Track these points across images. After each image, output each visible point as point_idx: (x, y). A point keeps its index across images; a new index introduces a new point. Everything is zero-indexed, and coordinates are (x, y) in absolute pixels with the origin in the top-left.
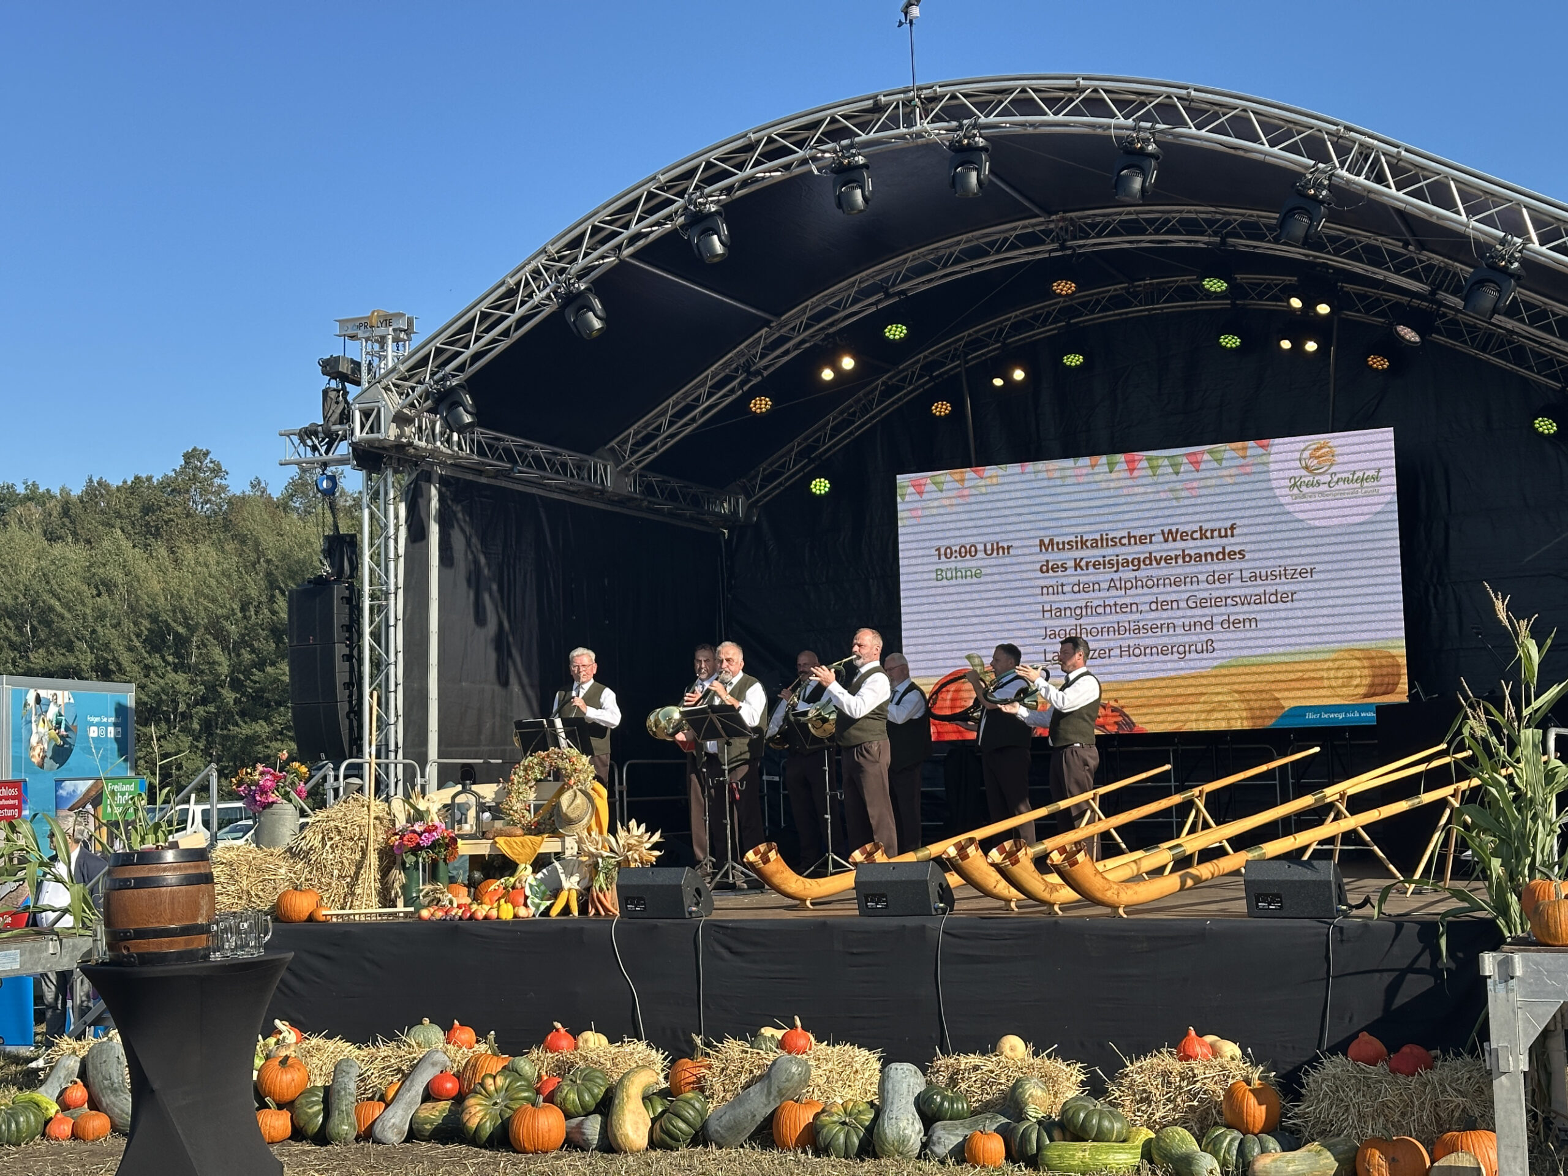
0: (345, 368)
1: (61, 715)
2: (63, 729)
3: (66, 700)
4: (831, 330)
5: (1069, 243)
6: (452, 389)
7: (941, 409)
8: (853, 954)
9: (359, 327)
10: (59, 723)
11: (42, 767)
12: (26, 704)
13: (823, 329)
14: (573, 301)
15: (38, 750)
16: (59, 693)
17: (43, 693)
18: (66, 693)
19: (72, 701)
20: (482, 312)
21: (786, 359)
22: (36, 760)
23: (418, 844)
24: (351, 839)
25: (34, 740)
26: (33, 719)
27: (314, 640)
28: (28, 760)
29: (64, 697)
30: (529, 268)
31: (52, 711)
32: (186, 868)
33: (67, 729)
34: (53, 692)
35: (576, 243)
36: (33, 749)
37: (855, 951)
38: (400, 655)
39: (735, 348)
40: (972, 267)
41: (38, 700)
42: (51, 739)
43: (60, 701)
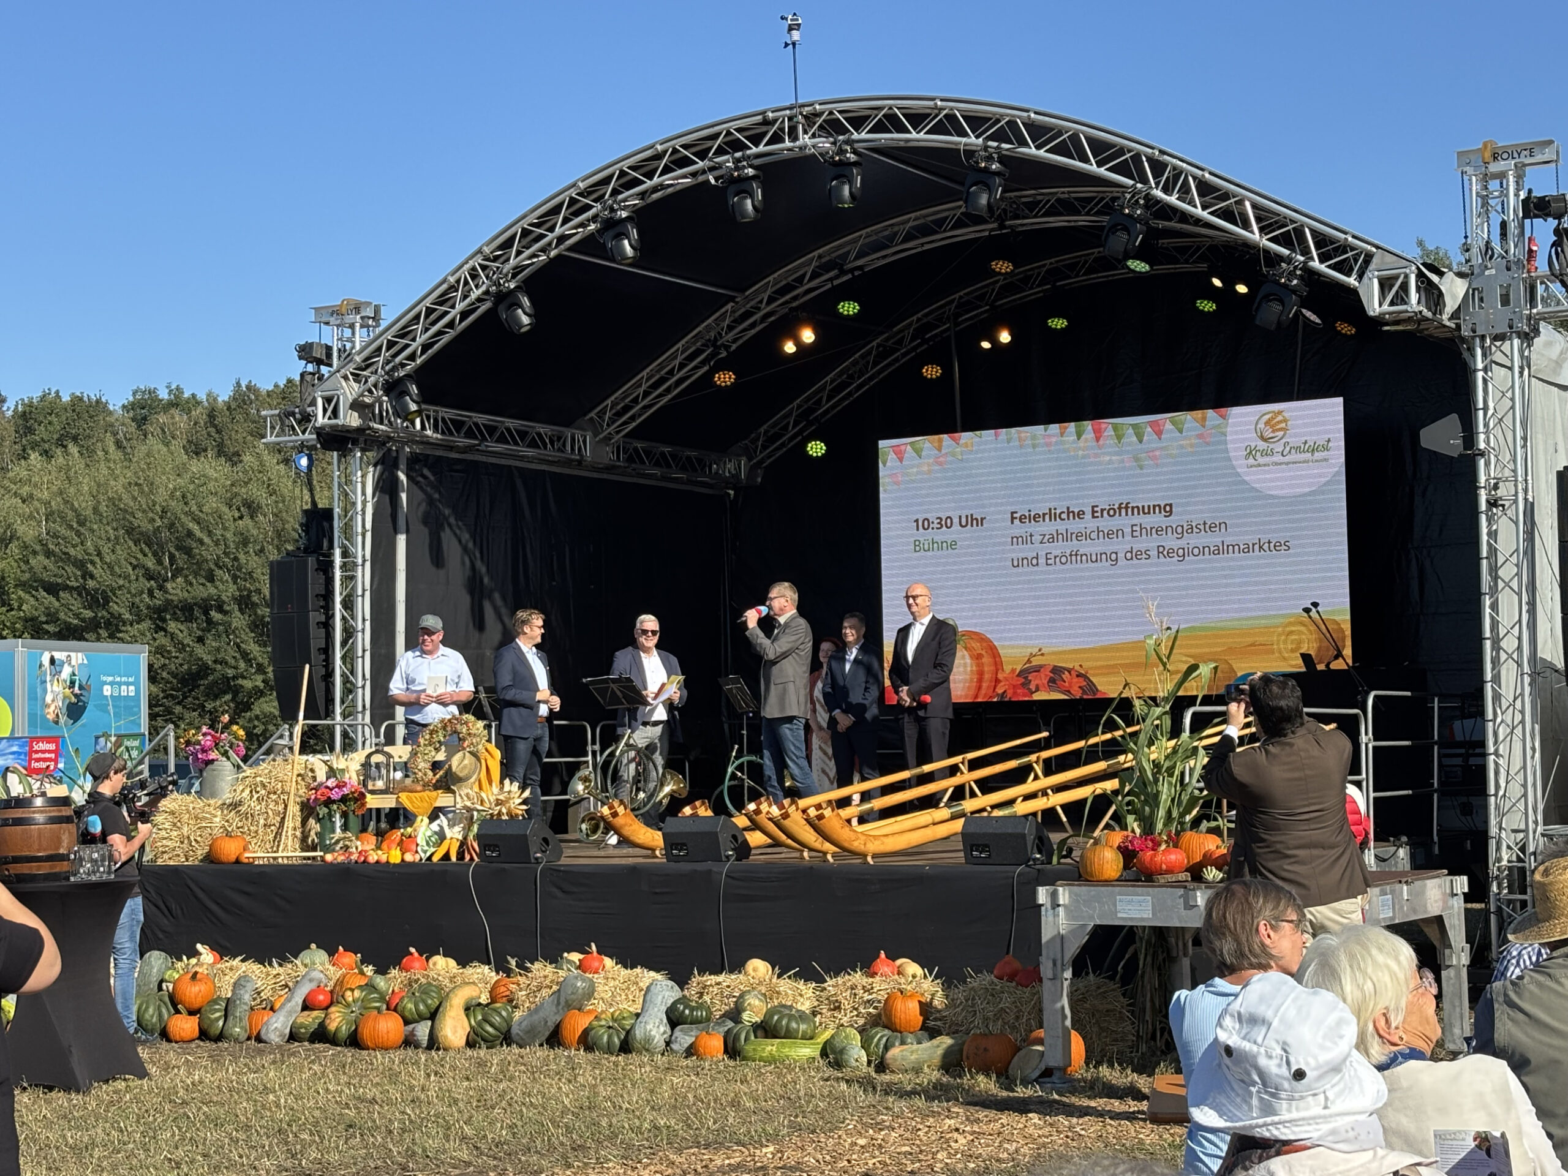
0: (318, 353)
1: (74, 674)
2: (76, 688)
3: (80, 661)
4: (794, 304)
5: (1008, 223)
6: (400, 380)
7: (932, 372)
8: (656, 893)
9: (332, 315)
10: (73, 683)
11: (57, 723)
12: (41, 666)
13: (786, 302)
14: (503, 299)
15: (52, 708)
16: (73, 655)
17: (59, 655)
18: (80, 655)
19: (85, 662)
20: (427, 308)
21: (753, 332)
22: (51, 717)
23: (329, 798)
24: (275, 793)
25: (49, 698)
26: (48, 678)
27: (292, 608)
28: (44, 717)
29: (78, 658)
30: (467, 267)
31: (66, 672)
32: (50, 811)
33: (81, 688)
34: (66, 654)
35: (507, 244)
36: (48, 706)
37: (657, 891)
38: (368, 623)
39: (703, 322)
40: (922, 245)
41: (52, 661)
42: (65, 698)
43: (73, 662)
